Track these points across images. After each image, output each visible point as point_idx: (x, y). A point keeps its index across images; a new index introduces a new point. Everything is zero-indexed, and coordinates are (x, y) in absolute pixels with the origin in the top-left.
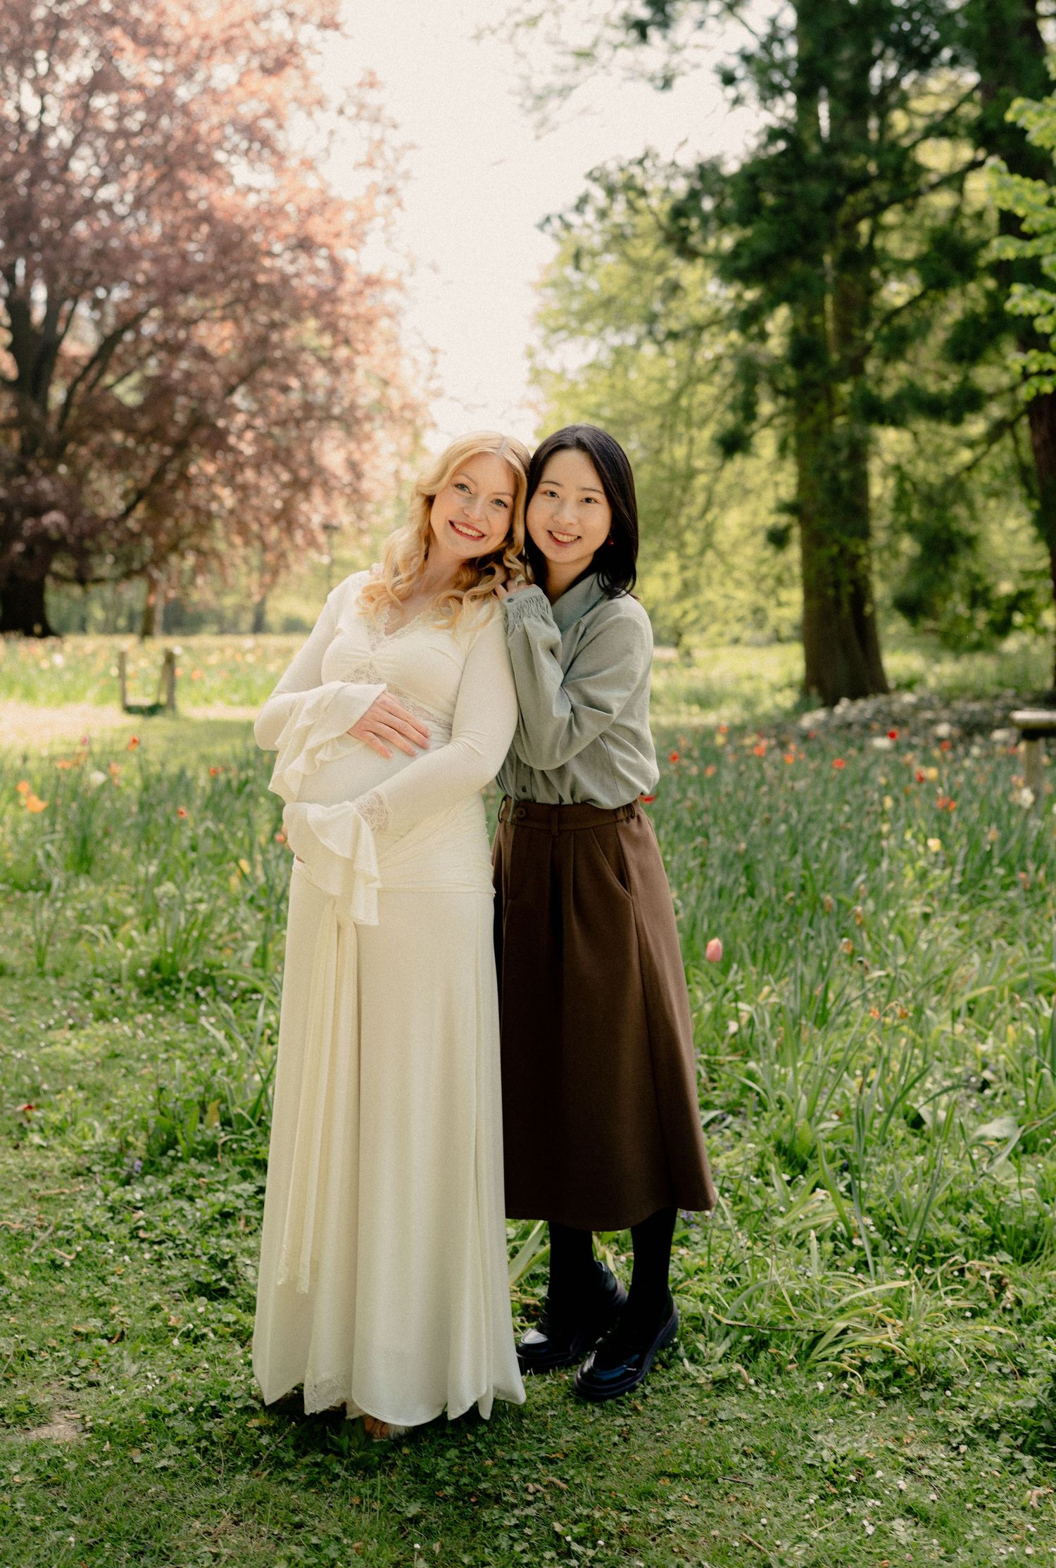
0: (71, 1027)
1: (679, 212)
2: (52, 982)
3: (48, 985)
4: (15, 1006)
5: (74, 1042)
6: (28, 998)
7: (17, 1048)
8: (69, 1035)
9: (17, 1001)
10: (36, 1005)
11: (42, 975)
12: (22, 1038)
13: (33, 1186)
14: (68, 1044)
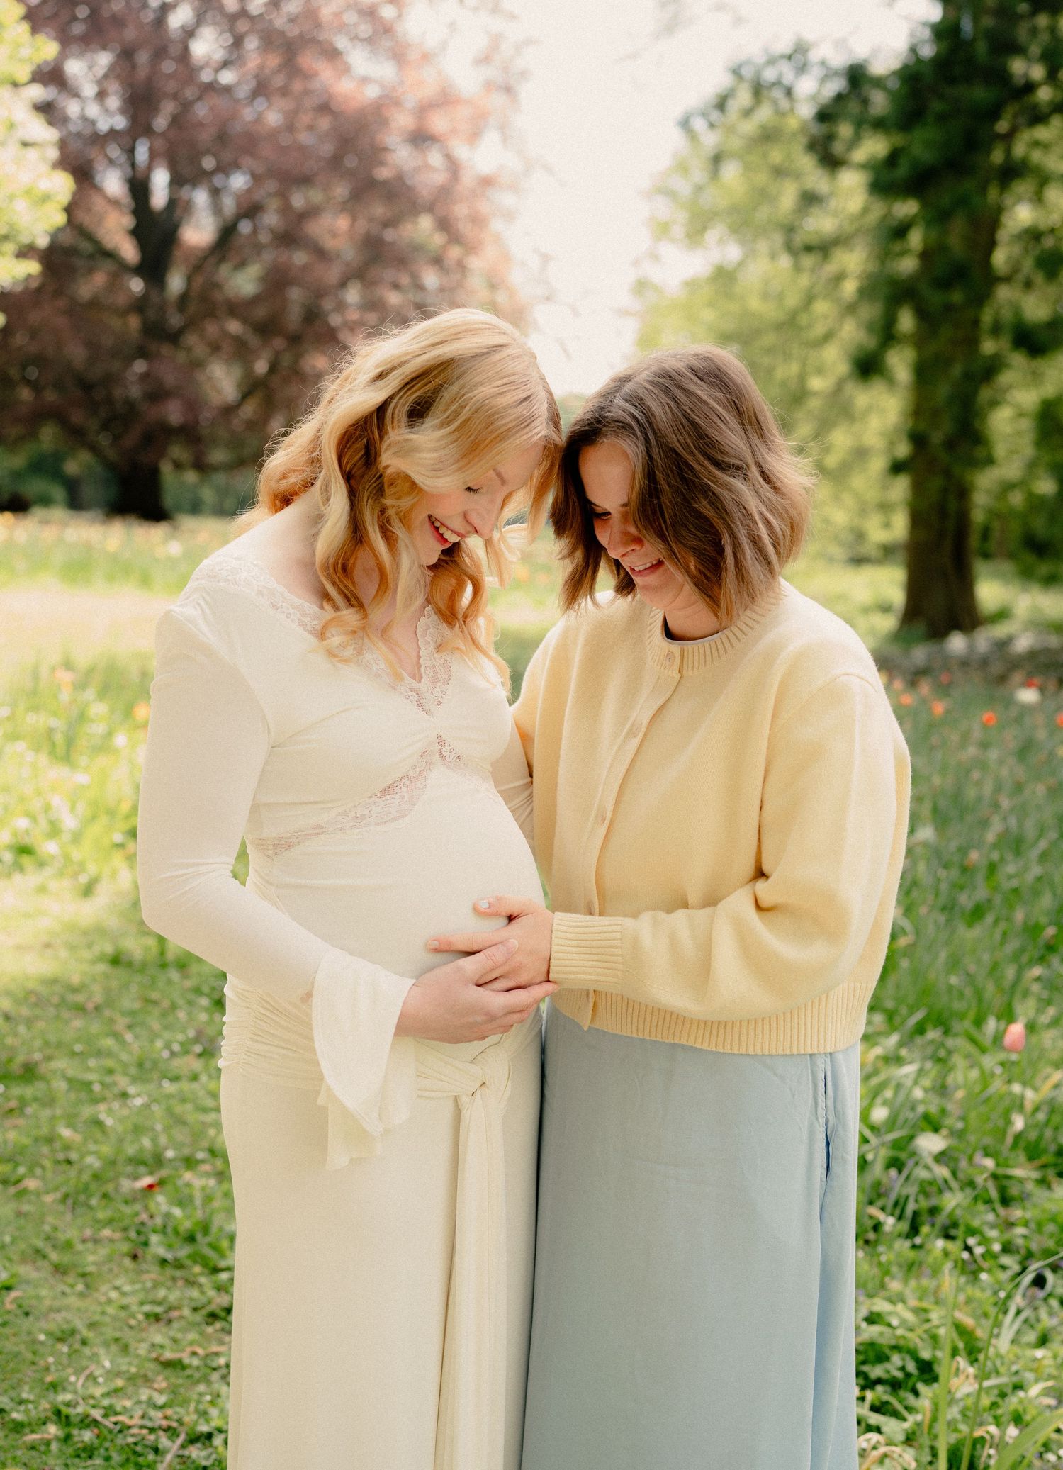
0: (200, 1055)
1: (825, 116)
2: (174, 975)
3: (169, 982)
4: (132, 1013)
5: (204, 1078)
6: (148, 1001)
7: (134, 1080)
8: (197, 1065)
9: (137, 1005)
10: (156, 1011)
11: (163, 966)
12: (140, 1065)
13: (158, 1336)
14: (195, 1078)
